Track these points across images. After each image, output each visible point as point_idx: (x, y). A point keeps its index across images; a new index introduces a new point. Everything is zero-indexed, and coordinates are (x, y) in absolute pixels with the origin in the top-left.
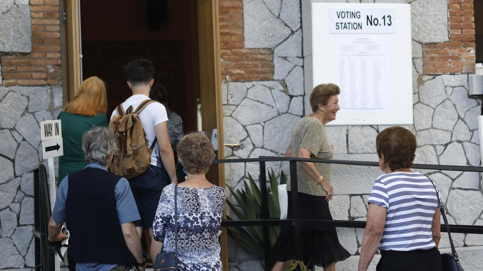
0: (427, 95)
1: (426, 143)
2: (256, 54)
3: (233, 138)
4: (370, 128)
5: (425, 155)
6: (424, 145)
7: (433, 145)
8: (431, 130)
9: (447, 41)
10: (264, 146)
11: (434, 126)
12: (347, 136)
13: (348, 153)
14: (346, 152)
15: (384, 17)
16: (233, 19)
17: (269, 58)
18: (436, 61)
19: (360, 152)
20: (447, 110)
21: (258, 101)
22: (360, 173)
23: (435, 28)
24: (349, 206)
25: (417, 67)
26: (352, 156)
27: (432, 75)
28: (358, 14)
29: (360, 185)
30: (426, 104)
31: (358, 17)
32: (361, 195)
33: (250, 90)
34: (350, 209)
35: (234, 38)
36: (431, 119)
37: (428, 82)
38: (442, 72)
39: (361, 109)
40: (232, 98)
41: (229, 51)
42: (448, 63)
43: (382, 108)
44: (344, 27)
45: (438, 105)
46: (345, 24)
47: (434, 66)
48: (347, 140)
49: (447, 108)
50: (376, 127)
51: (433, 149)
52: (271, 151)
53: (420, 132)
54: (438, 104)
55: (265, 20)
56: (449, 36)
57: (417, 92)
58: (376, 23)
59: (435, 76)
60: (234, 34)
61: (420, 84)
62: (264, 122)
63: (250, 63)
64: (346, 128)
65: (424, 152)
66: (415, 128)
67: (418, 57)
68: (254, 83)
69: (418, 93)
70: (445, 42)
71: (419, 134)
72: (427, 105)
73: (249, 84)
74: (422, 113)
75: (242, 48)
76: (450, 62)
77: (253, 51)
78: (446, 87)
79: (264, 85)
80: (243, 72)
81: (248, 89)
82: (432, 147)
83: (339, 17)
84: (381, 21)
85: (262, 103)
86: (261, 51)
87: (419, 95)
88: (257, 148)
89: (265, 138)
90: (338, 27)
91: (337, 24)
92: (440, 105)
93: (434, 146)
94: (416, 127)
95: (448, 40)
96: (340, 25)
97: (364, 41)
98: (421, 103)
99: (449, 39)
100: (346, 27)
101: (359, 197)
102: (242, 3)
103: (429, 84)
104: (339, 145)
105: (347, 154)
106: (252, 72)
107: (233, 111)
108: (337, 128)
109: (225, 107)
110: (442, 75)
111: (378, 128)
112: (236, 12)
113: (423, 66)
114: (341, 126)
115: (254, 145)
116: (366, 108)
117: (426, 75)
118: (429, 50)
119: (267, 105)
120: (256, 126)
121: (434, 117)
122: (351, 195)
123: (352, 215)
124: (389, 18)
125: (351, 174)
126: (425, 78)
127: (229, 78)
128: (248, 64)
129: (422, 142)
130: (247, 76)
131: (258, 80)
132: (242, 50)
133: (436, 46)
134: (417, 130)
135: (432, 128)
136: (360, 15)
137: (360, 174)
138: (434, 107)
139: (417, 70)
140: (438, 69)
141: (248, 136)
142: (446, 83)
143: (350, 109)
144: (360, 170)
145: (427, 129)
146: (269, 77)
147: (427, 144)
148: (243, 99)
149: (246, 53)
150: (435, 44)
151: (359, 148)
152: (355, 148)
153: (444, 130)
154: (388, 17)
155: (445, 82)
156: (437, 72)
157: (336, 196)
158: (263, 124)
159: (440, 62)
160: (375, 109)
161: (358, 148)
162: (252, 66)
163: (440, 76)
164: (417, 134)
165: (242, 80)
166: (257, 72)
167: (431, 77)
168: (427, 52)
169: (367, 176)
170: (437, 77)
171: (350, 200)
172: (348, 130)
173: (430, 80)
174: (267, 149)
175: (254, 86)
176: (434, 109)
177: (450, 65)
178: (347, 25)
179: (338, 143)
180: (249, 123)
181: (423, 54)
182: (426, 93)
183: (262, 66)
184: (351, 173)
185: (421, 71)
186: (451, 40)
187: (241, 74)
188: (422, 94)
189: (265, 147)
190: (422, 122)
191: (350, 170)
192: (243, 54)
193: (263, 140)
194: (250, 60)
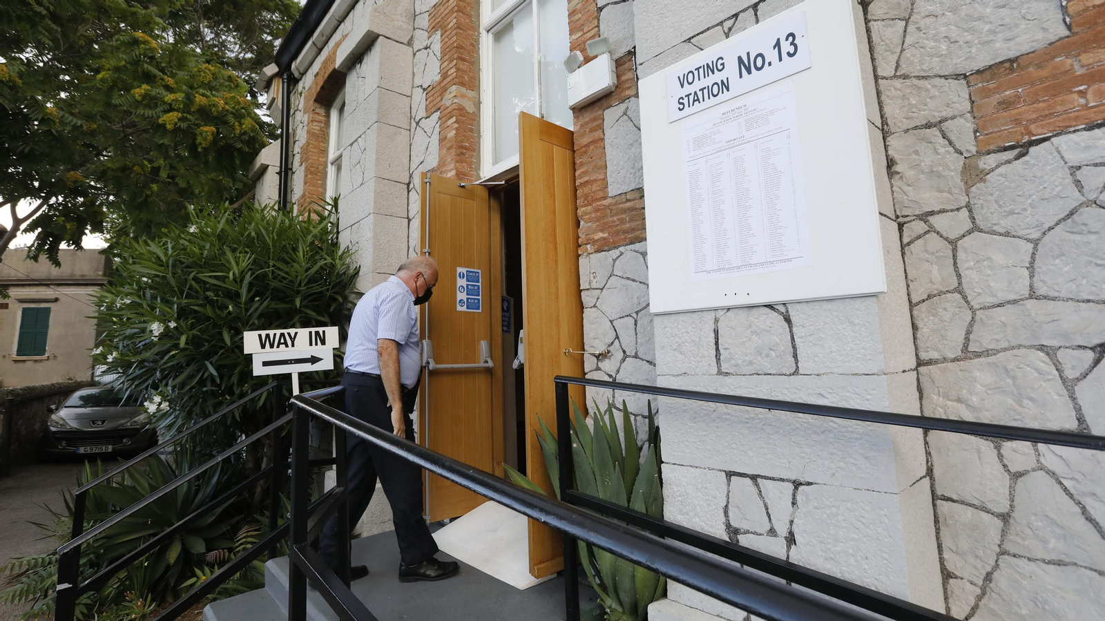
0: (1000, 206)
1: (1014, 343)
2: (622, 203)
3: (597, 341)
4: (768, 310)
5: (1014, 378)
6: (1005, 350)
7: (1042, 348)
8: (1031, 304)
9: (1061, 39)
10: (638, 354)
11: (1042, 290)
12: (716, 332)
13: (720, 373)
14: (715, 370)
15: (778, 44)
16: (594, 158)
17: (638, 204)
18: (1021, 108)
19: (747, 370)
20: (1092, 237)
21: (628, 278)
22: (747, 423)
23: (1007, 20)
24: (725, 499)
25: (953, 138)
26: (728, 379)
27: (1012, 148)
28: (720, 62)
29: (751, 454)
30: (1002, 231)
31: (720, 67)
32: (754, 478)
33: (617, 262)
34: (726, 506)
35: (595, 188)
36: (1026, 273)
37: (1001, 170)
38: (1051, 131)
39: (738, 267)
40: (594, 278)
41: (590, 208)
42: (1075, 96)
43: (790, 260)
44: (694, 101)
45: (1051, 229)
46: (695, 93)
47: (1017, 121)
48: (717, 343)
49: (1090, 232)
50: (782, 309)
51: (1046, 359)
52: (648, 362)
53: (987, 312)
54: (1046, 226)
55: (632, 145)
56: (1068, 20)
57: (964, 204)
58: (759, 63)
59: (1023, 149)
60: (595, 181)
61: (970, 183)
62: (637, 313)
63: (615, 218)
64: (712, 314)
65: (1006, 370)
66: (967, 302)
67: (956, 113)
68: (621, 249)
69: (968, 206)
70: (1051, 44)
71: (984, 317)
72: (1007, 234)
73: (615, 253)
74: (989, 259)
75: (605, 198)
76: (1082, 94)
77: (618, 198)
78: (1075, 169)
79: (634, 251)
80: (606, 235)
81: (614, 261)
82: (1041, 354)
83: (682, 86)
84: (772, 55)
85: (634, 280)
86: (629, 197)
87: (970, 211)
88: (629, 356)
89: (639, 340)
90: (681, 107)
91: (681, 101)
92: (1058, 228)
93: (1050, 352)
94: (969, 299)
95: (1067, 33)
96: (685, 101)
97: (736, 115)
98: (981, 231)
99: (1069, 27)
100: (698, 100)
101: (748, 481)
102: (603, 132)
103: (1005, 176)
104: (700, 355)
105: (717, 374)
106: (617, 233)
107: (598, 299)
108: (695, 315)
109: (586, 292)
110: (1053, 140)
111: (787, 311)
112: (596, 147)
113: (975, 132)
114: (702, 311)
115: (624, 352)
116: (750, 265)
117: (989, 153)
118: (992, 85)
119: (641, 282)
120: (626, 319)
121: (1037, 264)
122: (730, 474)
123: (732, 523)
124: (791, 39)
125: (727, 423)
126: (990, 161)
127: (591, 248)
128: (613, 222)
129: (997, 341)
130: (611, 241)
131: (625, 243)
132: (604, 202)
133: (1015, 65)
134: (976, 307)
135: (1033, 295)
136: (723, 64)
137: (747, 425)
138: (1036, 235)
139: (958, 146)
140: (1032, 127)
141: (617, 337)
142: (1074, 158)
143: (715, 271)
144: (747, 416)
145: (1015, 302)
146: (641, 236)
147: (1019, 346)
148: (609, 278)
149: (610, 205)
150: (1011, 61)
151: (743, 362)
152: (733, 362)
153: (1089, 301)
154: (787, 39)
155: (1066, 156)
156: (1030, 134)
157: (698, 469)
158: (635, 315)
159: (1041, 105)
160: (772, 262)
161: (740, 362)
162: (618, 223)
163: (1046, 144)
164: (977, 318)
165: (606, 248)
166: (624, 232)
167: (1010, 155)
168: (986, 93)
169: (763, 429)
170: (1033, 150)
171: (729, 485)
172: (716, 321)
173: (1009, 162)
174: (643, 360)
175: (622, 254)
176: (1036, 243)
177: (1082, 101)
178: (700, 94)
179: (699, 348)
180: (617, 316)
181: (972, 102)
182: (996, 201)
183: (631, 220)
184: (727, 419)
185: (969, 146)
186: (1075, 29)
187: (604, 239)
188: (982, 207)
189: (640, 355)
190: (992, 284)
191: (726, 414)
192: (606, 207)
193: (637, 344)
194: (616, 215)
